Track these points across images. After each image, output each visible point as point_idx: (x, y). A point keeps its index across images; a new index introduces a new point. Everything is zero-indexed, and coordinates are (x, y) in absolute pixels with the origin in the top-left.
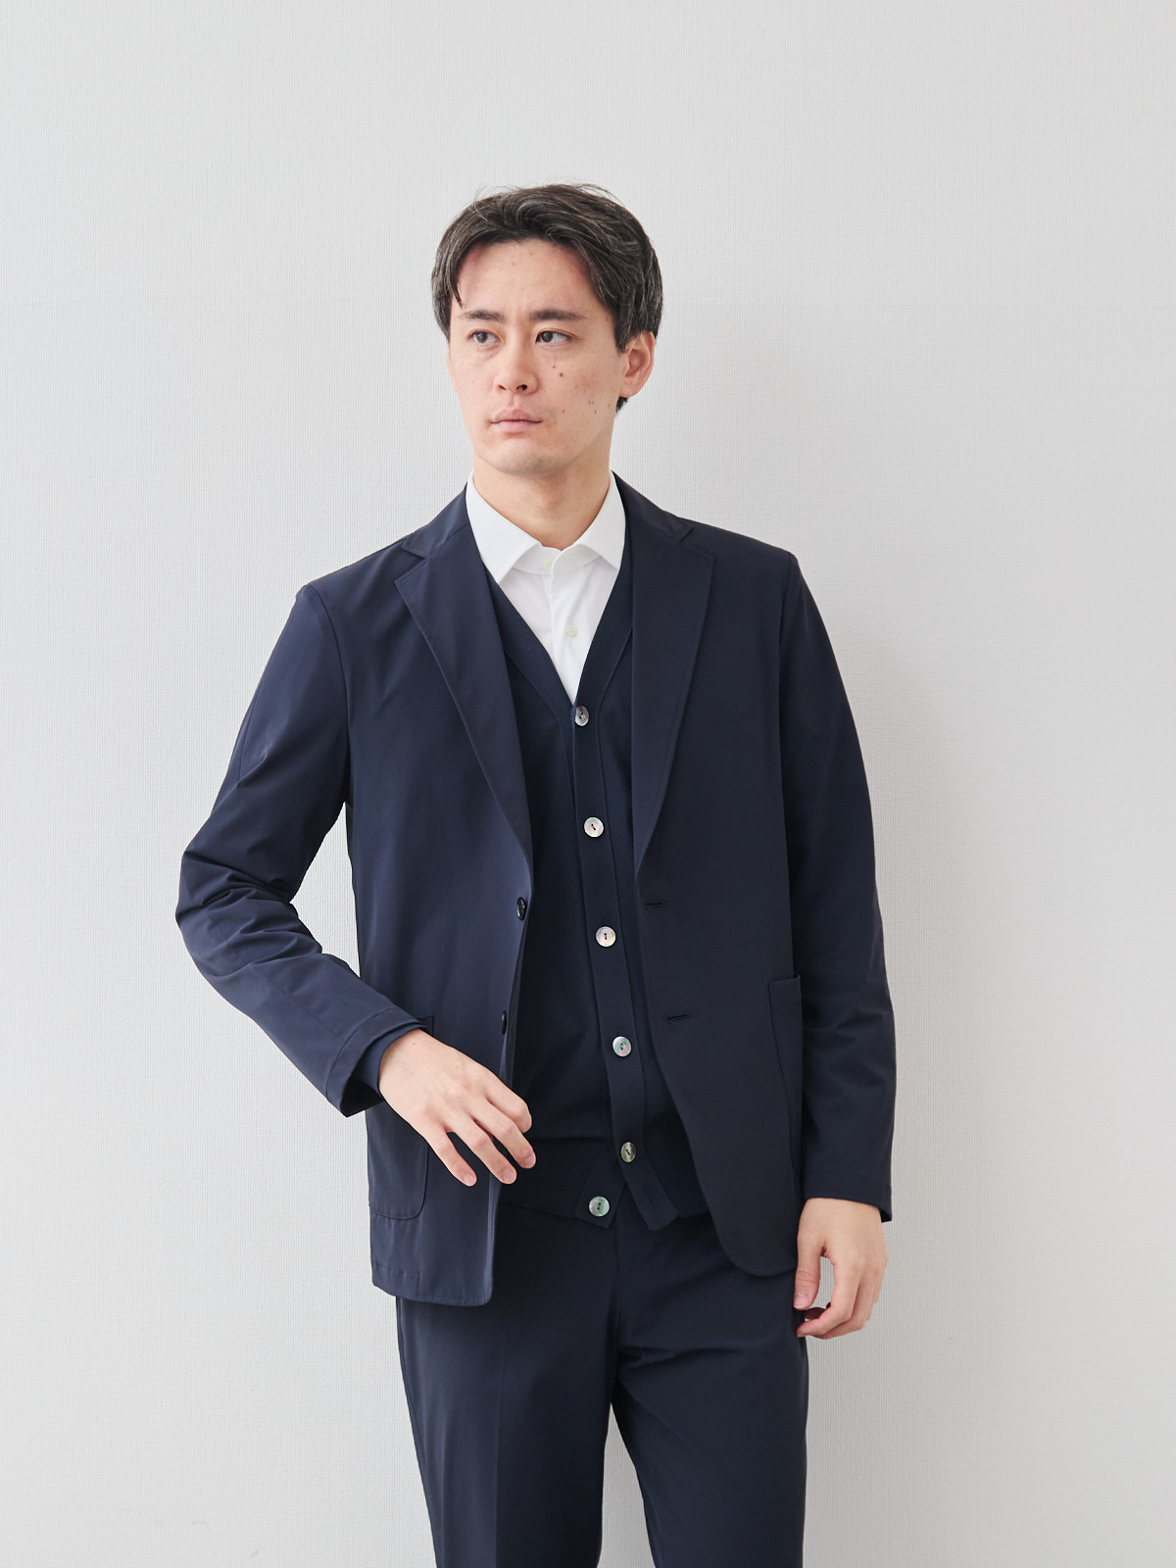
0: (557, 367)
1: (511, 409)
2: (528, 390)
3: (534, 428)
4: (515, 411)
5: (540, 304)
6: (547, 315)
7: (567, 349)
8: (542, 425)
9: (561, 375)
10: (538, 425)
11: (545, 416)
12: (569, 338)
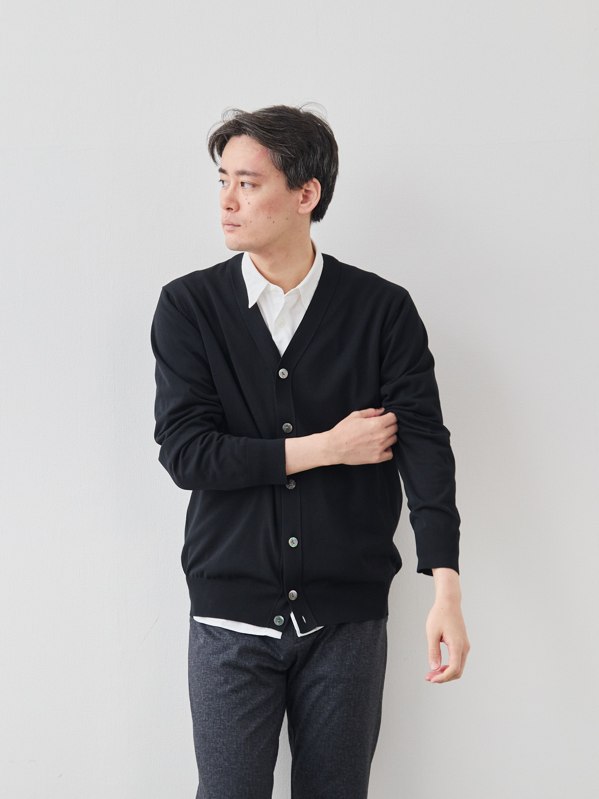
0: (249, 199)
1: (225, 219)
2: (234, 211)
3: (236, 228)
4: (226, 220)
5: (240, 168)
6: (243, 173)
7: (253, 190)
8: (241, 227)
9: (249, 203)
10: (239, 227)
11: (241, 223)
12: (254, 186)
